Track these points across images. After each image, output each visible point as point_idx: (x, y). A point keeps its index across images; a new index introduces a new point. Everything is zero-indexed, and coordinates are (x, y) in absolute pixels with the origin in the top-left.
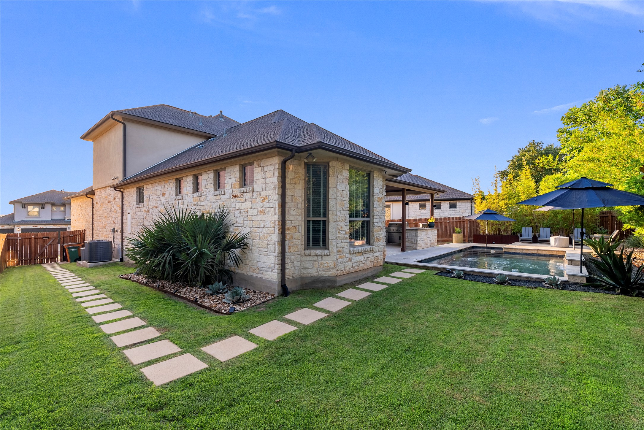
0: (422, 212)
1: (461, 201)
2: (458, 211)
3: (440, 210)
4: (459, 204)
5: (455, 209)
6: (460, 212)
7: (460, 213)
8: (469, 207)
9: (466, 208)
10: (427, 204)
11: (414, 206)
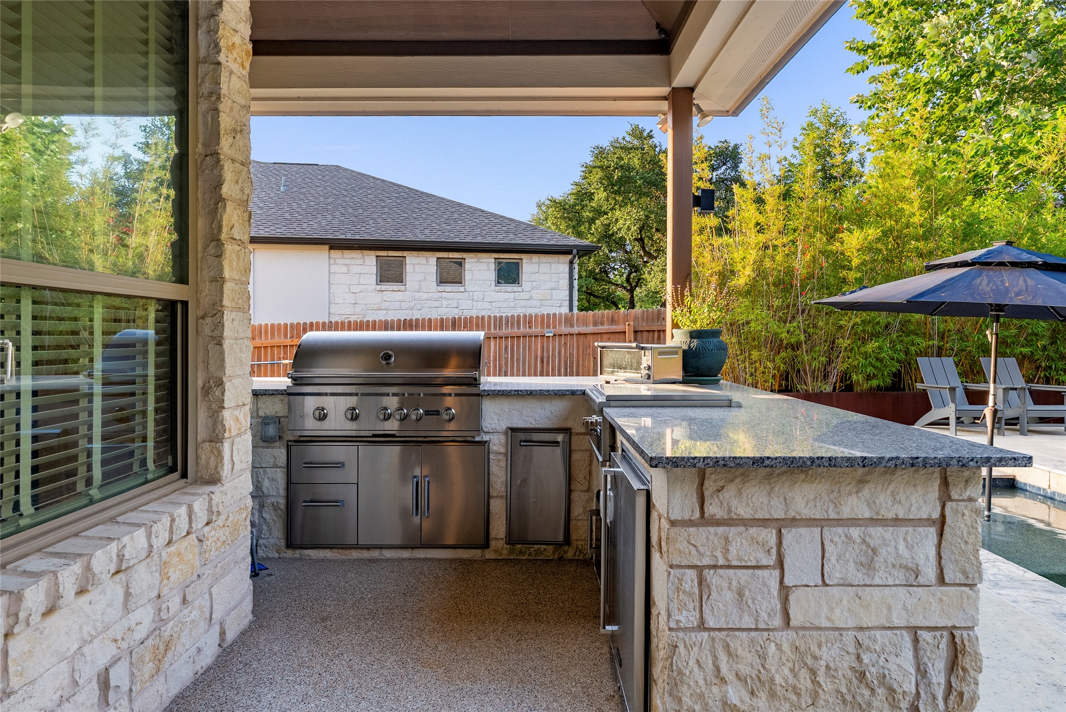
0: (388, 295)
1: (535, 258)
2: (527, 296)
3: (462, 289)
4: (530, 266)
5: (515, 288)
6: (531, 298)
7: (533, 303)
8: (561, 282)
9: (552, 285)
10: (408, 260)
11: (356, 269)
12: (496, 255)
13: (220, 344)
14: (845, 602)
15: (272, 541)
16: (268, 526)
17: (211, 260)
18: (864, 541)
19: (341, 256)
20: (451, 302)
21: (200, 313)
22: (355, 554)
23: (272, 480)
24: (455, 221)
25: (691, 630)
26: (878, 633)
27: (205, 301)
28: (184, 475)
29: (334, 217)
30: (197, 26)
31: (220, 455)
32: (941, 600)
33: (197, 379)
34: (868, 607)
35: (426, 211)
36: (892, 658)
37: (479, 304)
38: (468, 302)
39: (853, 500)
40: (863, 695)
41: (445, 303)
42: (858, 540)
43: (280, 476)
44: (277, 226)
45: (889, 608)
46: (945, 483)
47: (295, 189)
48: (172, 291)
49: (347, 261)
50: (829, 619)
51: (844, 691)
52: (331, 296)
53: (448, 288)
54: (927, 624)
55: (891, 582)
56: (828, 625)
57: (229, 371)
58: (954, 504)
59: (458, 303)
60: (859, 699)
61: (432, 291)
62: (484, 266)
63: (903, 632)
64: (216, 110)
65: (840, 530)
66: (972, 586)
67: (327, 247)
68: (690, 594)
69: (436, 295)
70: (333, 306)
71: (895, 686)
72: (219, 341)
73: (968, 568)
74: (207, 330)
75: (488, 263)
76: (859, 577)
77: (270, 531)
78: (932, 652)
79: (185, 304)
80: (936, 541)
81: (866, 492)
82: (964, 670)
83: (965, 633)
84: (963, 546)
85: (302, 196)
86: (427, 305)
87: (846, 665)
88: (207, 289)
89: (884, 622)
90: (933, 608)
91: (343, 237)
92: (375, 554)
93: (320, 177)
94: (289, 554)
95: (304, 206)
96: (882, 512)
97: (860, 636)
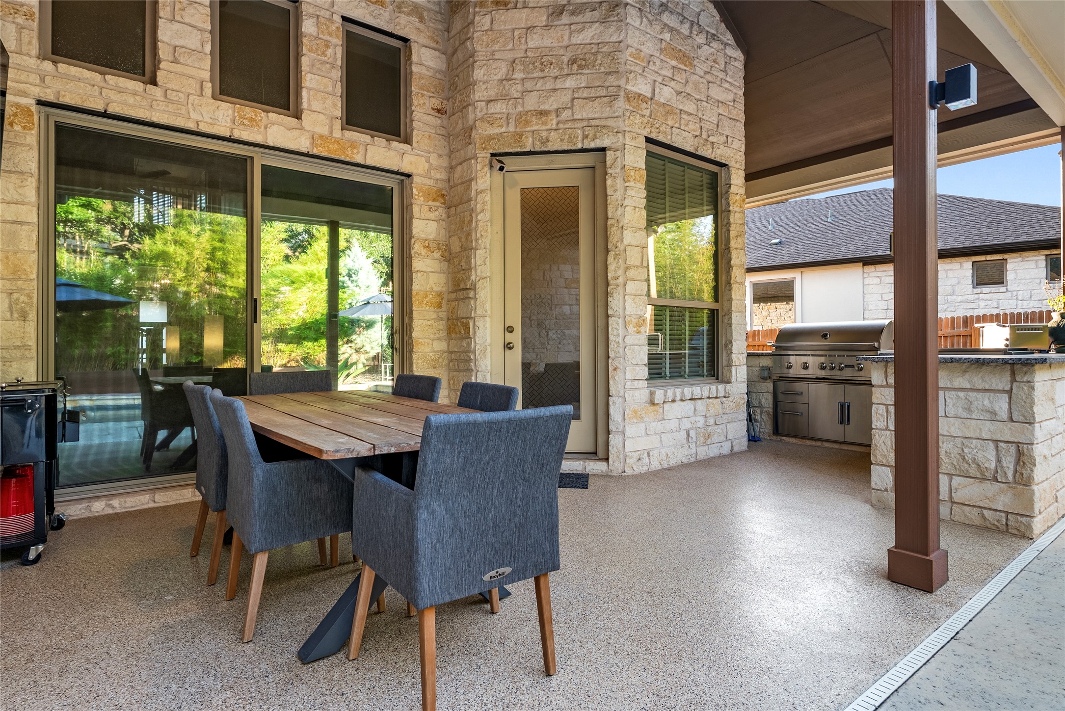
12: (1048, 252)
13: (731, 326)
14: (956, 425)
15: (766, 430)
16: (765, 422)
17: (727, 291)
18: (966, 398)
19: (874, 270)
20: (990, 302)
21: (724, 314)
22: (808, 442)
23: (766, 399)
24: (1000, 222)
25: (883, 430)
26: (974, 441)
27: (725, 309)
28: (717, 379)
29: (870, 237)
30: (722, 198)
31: (731, 372)
32: (1011, 429)
33: (722, 341)
34: (968, 428)
35: (968, 217)
36: (981, 452)
37: (1025, 303)
38: (1011, 301)
39: (961, 379)
40: (964, 466)
41: (982, 304)
42: (964, 398)
43: (770, 397)
44: (820, 252)
45: (980, 429)
46: (1013, 374)
47: (840, 218)
48: (714, 306)
49: (879, 274)
50: (948, 431)
51: (955, 463)
52: (865, 304)
53: (986, 289)
54: (1002, 439)
55: (982, 418)
56: (948, 434)
57: (734, 337)
58: (1018, 384)
59: (998, 303)
60: (962, 468)
61: (966, 293)
62: (1032, 265)
63: (990, 442)
64: (729, 230)
65: (953, 393)
66: (1030, 424)
67: (861, 264)
68: (882, 415)
69: (971, 297)
70: (867, 312)
71: (980, 464)
72: (730, 325)
73: (1026, 414)
74: (726, 321)
75: (1037, 261)
76: (965, 414)
77: (765, 425)
78: (1005, 452)
79: (717, 310)
80: (1007, 400)
81: (967, 376)
82: (1024, 463)
83: (1025, 446)
84: (1023, 404)
85: (845, 223)
86: (962, 307)
87: (956, 452)
88: (726, 304)
89: (977, 435)
90: (1006, 432)
91: (874, 254)
92: (819, 443)
93: (865, 202)
94: (775, 438)
95: (845, 232)
96: (976, 385)
97: (964, 441)
